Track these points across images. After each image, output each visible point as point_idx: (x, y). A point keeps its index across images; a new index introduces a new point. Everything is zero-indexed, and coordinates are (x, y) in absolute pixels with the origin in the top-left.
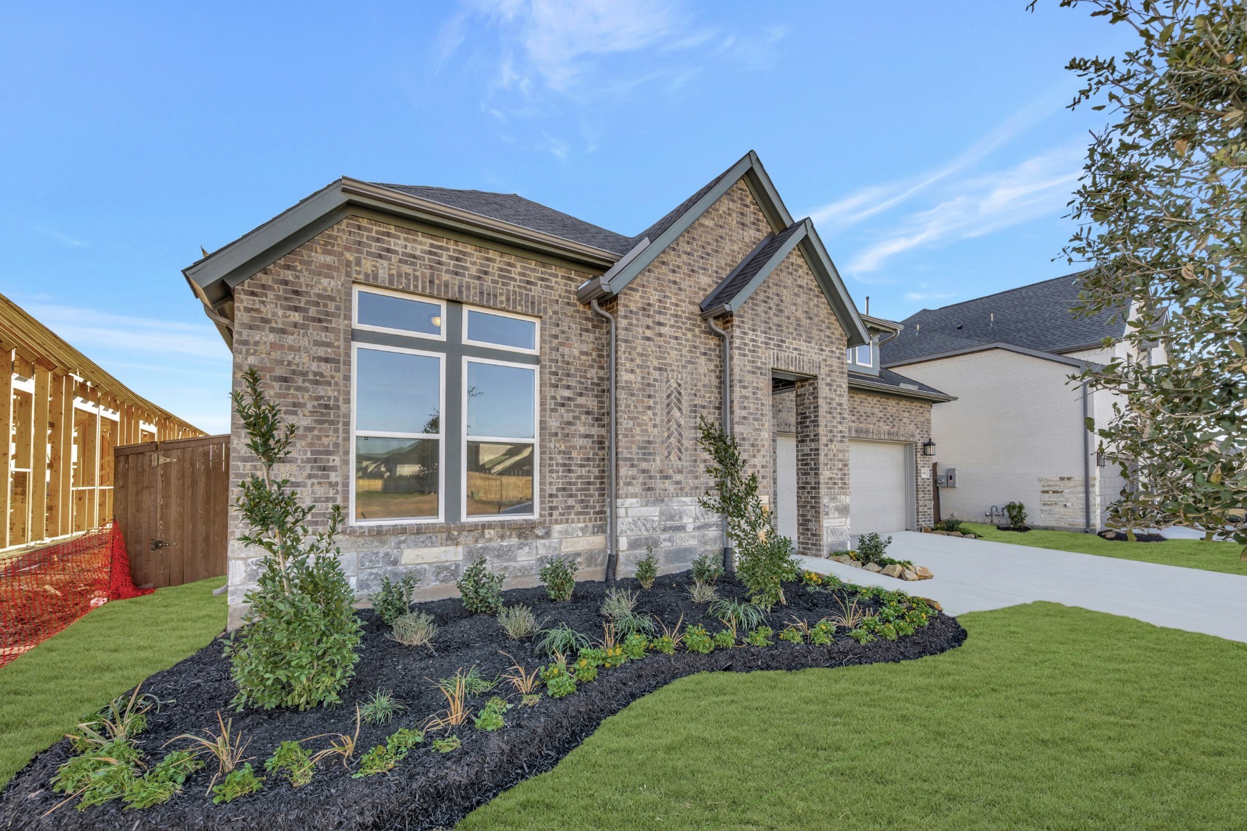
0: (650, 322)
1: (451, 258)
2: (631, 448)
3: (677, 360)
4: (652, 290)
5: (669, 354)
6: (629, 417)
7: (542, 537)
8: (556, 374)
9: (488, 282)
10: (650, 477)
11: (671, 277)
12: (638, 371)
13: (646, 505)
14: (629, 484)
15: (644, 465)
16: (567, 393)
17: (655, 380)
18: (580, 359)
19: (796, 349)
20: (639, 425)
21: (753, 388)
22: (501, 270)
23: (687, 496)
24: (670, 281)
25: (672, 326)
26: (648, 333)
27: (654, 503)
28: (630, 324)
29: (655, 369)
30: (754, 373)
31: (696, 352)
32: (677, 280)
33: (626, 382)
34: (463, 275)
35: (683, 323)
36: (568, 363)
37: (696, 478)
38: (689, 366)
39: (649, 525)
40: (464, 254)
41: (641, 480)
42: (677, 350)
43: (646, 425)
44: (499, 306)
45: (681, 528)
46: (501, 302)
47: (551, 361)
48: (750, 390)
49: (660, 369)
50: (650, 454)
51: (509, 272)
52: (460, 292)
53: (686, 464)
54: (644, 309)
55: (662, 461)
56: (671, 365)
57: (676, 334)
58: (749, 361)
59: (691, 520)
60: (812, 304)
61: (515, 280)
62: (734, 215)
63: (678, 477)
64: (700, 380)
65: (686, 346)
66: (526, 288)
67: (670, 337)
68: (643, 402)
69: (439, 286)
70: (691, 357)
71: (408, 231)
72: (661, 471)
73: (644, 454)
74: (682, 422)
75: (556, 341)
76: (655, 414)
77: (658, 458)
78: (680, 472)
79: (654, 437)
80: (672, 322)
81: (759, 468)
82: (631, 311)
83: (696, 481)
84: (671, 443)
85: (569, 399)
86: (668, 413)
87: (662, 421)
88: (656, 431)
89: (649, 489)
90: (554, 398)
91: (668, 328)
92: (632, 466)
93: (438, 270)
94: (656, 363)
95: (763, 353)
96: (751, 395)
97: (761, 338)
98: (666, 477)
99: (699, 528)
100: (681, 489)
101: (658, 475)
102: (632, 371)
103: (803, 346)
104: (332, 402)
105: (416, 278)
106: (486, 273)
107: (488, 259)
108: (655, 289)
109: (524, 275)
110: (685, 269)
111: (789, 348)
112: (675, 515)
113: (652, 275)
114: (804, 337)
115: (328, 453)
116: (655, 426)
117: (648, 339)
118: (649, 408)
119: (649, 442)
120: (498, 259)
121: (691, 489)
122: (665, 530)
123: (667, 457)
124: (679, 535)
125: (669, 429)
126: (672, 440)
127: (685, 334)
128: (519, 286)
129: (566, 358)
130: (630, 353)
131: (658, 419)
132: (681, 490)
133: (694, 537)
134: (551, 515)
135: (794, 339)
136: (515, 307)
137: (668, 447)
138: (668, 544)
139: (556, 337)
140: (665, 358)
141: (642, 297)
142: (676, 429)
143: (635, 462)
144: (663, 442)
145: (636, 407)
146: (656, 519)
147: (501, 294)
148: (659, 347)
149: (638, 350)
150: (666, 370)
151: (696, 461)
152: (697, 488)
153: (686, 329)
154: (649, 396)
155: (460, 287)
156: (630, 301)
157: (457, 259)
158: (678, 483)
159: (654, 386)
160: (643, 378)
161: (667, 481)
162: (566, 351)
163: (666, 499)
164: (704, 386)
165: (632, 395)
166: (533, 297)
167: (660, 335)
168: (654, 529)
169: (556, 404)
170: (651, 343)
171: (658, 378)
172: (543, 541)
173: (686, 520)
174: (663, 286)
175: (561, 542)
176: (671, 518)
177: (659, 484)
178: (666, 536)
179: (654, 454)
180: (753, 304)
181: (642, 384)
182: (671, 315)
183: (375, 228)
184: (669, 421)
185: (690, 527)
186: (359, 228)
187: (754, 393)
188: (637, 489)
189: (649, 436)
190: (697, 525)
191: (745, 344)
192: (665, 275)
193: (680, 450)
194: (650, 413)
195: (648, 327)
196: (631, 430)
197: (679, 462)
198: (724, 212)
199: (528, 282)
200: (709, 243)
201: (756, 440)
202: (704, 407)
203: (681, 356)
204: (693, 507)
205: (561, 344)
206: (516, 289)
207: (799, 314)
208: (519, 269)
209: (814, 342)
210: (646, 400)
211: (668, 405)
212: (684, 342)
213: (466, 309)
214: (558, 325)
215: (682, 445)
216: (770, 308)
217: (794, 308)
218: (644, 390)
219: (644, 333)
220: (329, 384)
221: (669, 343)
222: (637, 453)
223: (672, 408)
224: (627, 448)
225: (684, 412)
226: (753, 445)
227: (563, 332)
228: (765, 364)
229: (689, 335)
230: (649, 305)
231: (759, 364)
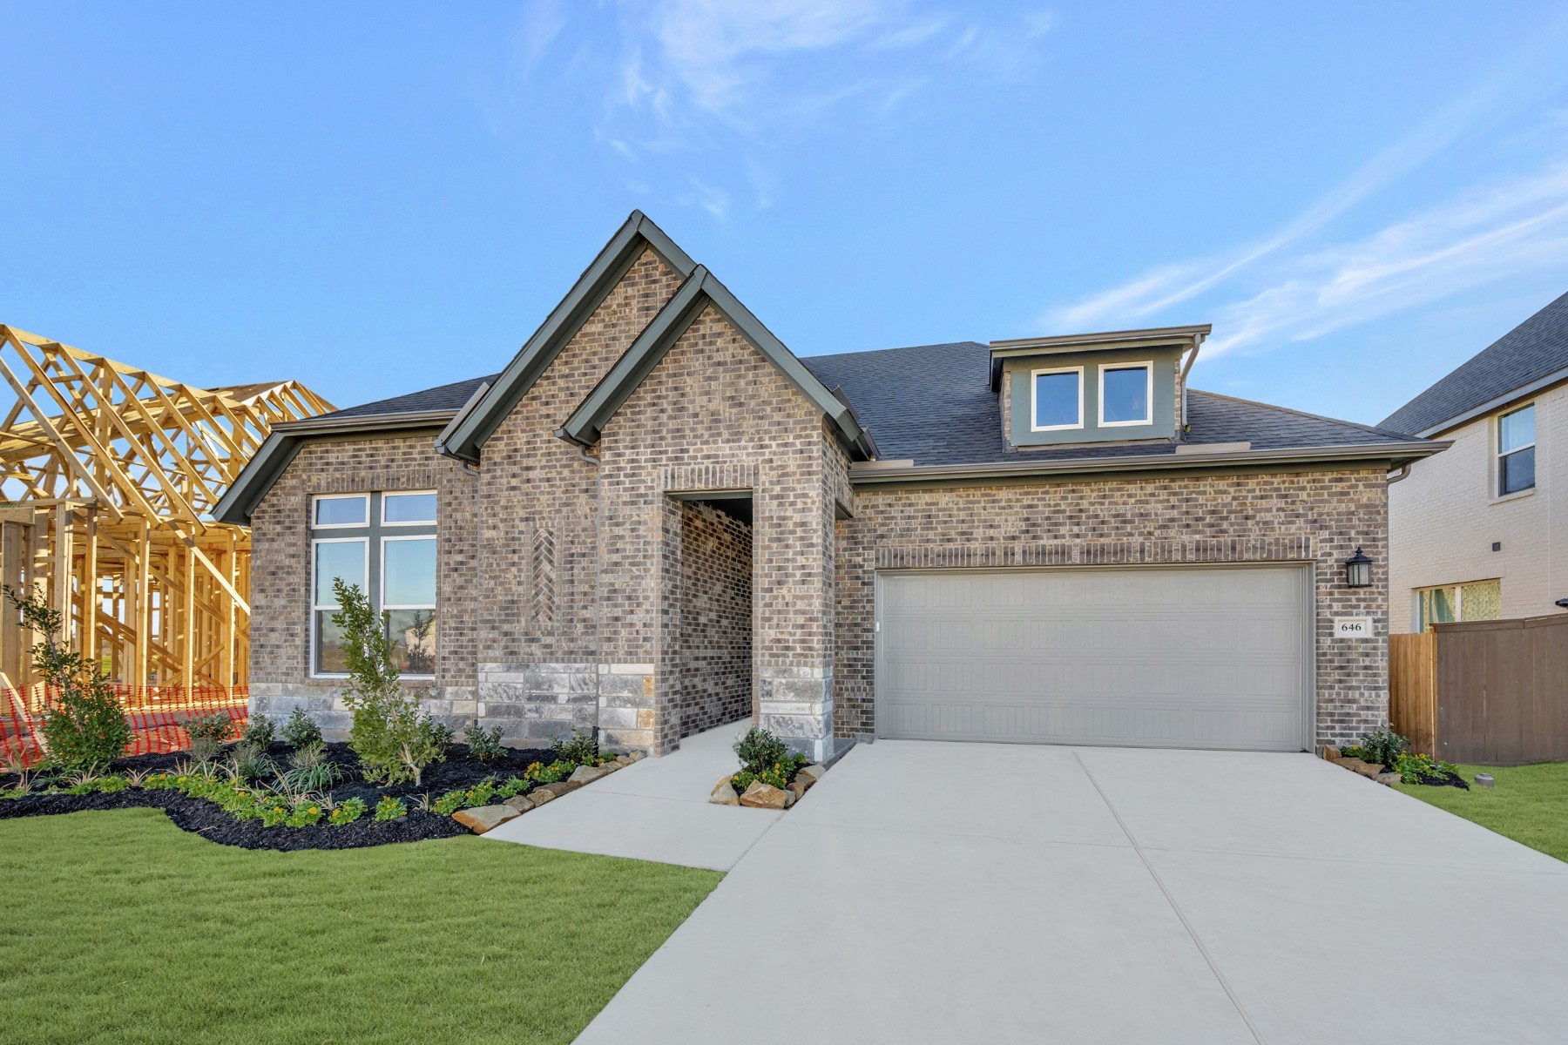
0: (516, 469)
1: (368, 456)
2: (493, 609)
3: (548, 506)
4: (520, 434)
5: (538, 500)
6: (490, 577)
7: (435, 698)
8: (449, 540)
9: (394, 470)
10: (513, 640)
11: (544, 411)
12: (501, 525)
13: (508, 671)
14: (489, 647)
15: (506, 627)
16: (459, 558)
17: (521, 532)
18: (472, 521)
19: (708, 457)
20: (502, 584)
21: (632, 523)
22: (404, 454)
23: (557, 662)
24: (541, 416)
25: (542, 468)
26: (514, 482)
27: (517, 668)
28: (494, 477)
29: (522, 520)
30: (633, 503)
31: (573, 491)
32: (552, 412)
33: (488, 539)
34: (376, 468)
35: (557, 460)
36: (461, 528)
37: (572, 640)
38: (565, 509)
39: (511, 693)
40: (376, 449)
41: (503, 644)
42: (549, 493)
43: (510, 583)
44: (401, 487)
45: (553, 699)
46: (403, 483)
47: (445, 528)
48: (628, 526)
49: (527, 519)
50: (513, 615)
51: (411, 453)
52: (372, 483)
53: (556, 624)
54: (510, 457)
55: (526, 622)
56: (541, 512)
57: (549, 476)
58: (625, 490)
59: (566, 690)
60: (742, 382)
61: (415, 459)
62: (634, 302)
63: (549, 640)
64: (579, 523)
65: (560, 487)
66: (424, 465)
67: (540, 480)
68: (507, 558)
69: (358, 482)
70: (568, 498)
71: (339, 444)
72: (527, 634)
73: (507, 615)
74: (553, 576)
75: (450, 508)
76: (520, 571)
77: (523, 620)
78: (551, 634)
79: (519, 595)
80: (544, 463)
81: (639, 626)
82: (495, 464)
83: (572, 645)
84: (539, 602)
85: (462, 563)
86: (536, 568)
87: (528, 577)
88: (521, 589)
89: (512, 653)
90: (448, 564)
91: (538, 470)
92: (494, 628)
93: (359, 469)
94: (522, 514)
95: (649, 474)
96: (627, 534)
97: (645, 454)
98: (533, 640)
99: (575, 700)
100: (552, 653)
101: (523, 638)
102: (495, 527)
103: (725, 449)
104: (296, 587)
105: (343, 479)
106: (393, 460)
107: (394, 448)
108: (523, 431)
109: (422, 453)
110: (562, 396)
111: (695, 458)
112: (543, 683)
113: (520, 416)
114: (726, 435)
115: (294, 624)
116: (519, 583)
117: (514, 488)
118: (513, 564)
119: (513, 602)
120: (402, 444)
121: (564, 653)
122: (530, 699)
123: (534, 617)
124: (547, 707)
125: (536, 586)
126: (541, 597)
127: (560, 473)
128: (419, 465)
129: (459, 523)
130: (493, 508)
131: (523, 575)
132: (550, 654)
133: (566, 710)
134: (444, 677)
135: (706, 442)
136: (414, 485)
137: (535, 606)
138: (535, 715)
139: (450, 504)
140: (534, 506)
141: (507, 445)
142: (546, 585)
143: (497, 624)
144: (528, 601)
145: (498, 565)
146: (519, 686)
147: (403, 476)
148: (527, 494)
149: (502, 503)
150: (534, 519)
151: (571, 620)
152: (572, 652)
153: (562, 466)
154: (514, 552)
155: (372, 479)
156: (494, 452)
157: (372, 456)
158: (547, 646)
159: (519, 539)
160: (507, 533)
161: (533, 645)
162: (458, 516)
163: (532, 664)
164: (584, 530)
165: (494, 553)
166: (429, 471)
167: (528, 481)
168: (517, 697)
169: (450, 570)
170: (517, 492)
171: (524, 529)
172: (435, 701)
173: (557, 690)
174: (533, 424)
175: (452, 704)
176: (538, 686)
177: (523, 648)
178: (532, 705)
179: (518, 615)
180: (633, 413)
181: (506, 539)
182: (542, 455)
183: (319, 449)
184: (537, 576)
185: (562, 699)
186: (310, 453)
187: (633, 530)
188: (498, 652)
189: (513, 595)
190: (572, 696)
191: (619, 469)
192: (537, 411)
193: (550, 609)
194: (514, 569)
195: (514, 476)
196: (492, 590)
197: (550, 623)
198: (618, 305)
199: (427, 459)
200: (595, 354)
201: (634, 591)
202: (584, 555)
203: (554, 499)
204: (566, 675)
205: (455, 510)
206: (417, 468)
207: (717, 404)
208: (419, 449)
209: (746, 437)
210: (510, 556)
211: (537, 558)
212: (558, 483)
213: (384, 495)
214: (451, 492)
215: (553, 602)
216: (662, 411)
217: (705, 398)
218: (508, 545)
219: (509, 483)
220: (294, 573)
221: (539, 487)
222: (499, 615)
223: (541, 562)
224: (488, 609)
225: (556, 564)
226: (629, 598)
227: (456, 498)
228: (652, 488)
229: (566, 472)
230: (516, 450)
231: (642, 491)
